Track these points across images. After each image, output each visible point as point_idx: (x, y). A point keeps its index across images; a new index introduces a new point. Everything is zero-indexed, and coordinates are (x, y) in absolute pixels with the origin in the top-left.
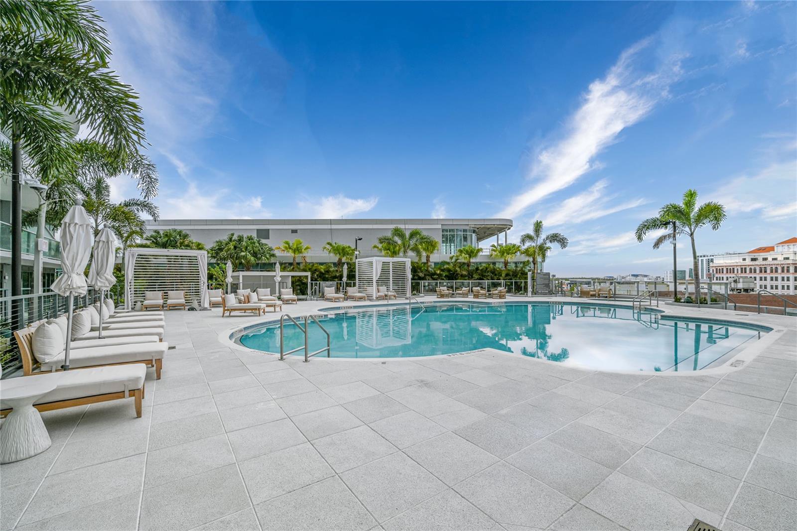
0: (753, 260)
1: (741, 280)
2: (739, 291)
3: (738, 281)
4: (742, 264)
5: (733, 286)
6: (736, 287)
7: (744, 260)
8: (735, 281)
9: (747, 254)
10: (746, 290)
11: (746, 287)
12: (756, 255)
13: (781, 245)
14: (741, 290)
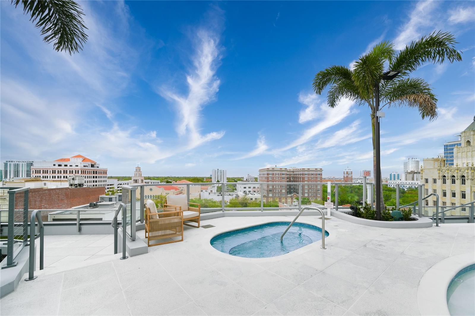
0: (59, 165)
1: (77, 178)
2: (76, 186)
3: (75, 179)
4: (53, 168)
5: (71, 183)
6: (73, 183)
7: (54, 165)
8: (73, 179)
9: (56, 162)
10: (80, 185)
11: (80, 183)
12: (60, 163)
13: (73, 158)
14: (77, 185)
